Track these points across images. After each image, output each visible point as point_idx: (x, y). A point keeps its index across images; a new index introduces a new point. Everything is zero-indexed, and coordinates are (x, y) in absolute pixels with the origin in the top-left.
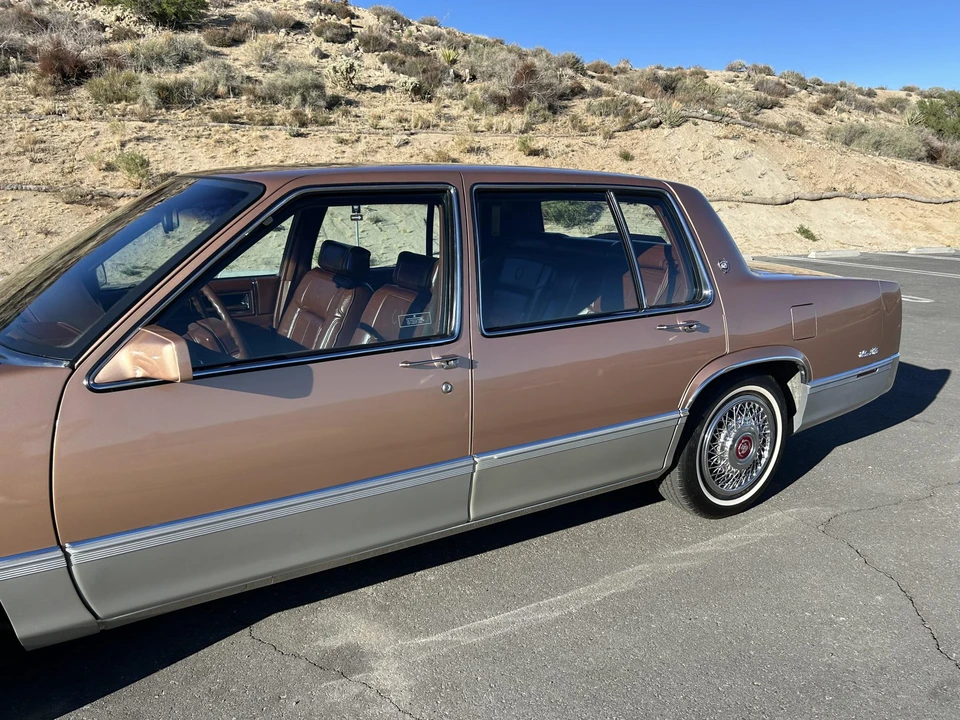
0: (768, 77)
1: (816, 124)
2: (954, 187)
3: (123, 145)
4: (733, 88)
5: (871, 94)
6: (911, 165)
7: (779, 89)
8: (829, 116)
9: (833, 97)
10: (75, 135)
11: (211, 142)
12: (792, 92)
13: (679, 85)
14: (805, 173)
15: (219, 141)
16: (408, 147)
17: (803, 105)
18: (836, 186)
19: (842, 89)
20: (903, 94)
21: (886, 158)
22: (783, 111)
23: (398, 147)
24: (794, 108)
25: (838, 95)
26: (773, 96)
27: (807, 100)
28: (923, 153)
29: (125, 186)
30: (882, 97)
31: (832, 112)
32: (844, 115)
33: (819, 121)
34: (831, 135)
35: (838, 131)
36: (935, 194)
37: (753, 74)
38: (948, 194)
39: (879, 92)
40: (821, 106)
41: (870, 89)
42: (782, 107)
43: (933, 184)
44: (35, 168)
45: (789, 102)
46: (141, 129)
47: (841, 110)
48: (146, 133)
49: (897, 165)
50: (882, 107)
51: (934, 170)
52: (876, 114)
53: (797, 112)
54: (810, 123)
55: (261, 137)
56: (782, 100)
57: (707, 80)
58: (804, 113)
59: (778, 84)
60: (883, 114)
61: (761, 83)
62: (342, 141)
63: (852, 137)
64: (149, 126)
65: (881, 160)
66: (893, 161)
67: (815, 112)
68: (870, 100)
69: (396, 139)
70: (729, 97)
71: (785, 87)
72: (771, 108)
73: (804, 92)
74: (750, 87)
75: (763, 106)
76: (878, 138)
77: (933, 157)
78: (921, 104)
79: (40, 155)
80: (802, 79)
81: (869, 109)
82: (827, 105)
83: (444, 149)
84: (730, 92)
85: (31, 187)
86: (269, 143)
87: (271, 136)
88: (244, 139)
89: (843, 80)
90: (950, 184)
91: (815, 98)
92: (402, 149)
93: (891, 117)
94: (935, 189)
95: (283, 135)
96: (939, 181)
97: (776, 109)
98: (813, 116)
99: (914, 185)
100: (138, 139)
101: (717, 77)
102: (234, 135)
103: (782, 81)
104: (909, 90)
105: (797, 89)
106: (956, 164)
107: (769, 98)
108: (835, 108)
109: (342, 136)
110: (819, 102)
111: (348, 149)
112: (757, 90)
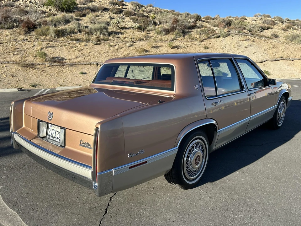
0: (268, 19)
1: (283, 34)
3: (42, 49)
4: (255, 23)
7: (271, 22)
8: (289, 31)
10: (28, 47)
11: (69, 47)
12: (277, 23)
13: (232, 23)
15: (71, 47)
16: (132, 47)
18: (283, 56)
19: (296, 22)
22: (272, 30)
23: (129, 47)
24: (276, 30)
25: (294, 24)
26: (269, 25)
27: (282, 26)
29: (40, 61)
31: (291, 30)
32: (295, 31)
33: (285, 33)
37: (263, 17)
44: (14, 57)
45: (275, 27)
46: (48, 44)
47: (294, 29)
48: (49, 45)
53: (277, 30)
54: (281, 34)
55: (85, 45)
56: (272, 26)
57: (246, 21)
58: (279, 31)
61: (265, 21)
62: (111, 46)
63: (293, 39)
64: (51, 43)
67: (284, 30)
69: (128, 45)
70: (251, 26)
71: (273, 22)
72: (267, 29)
73: (281, 23)
74: (261, 22)
75: (263, 29)
79: (16, 53)
80: (281, 19)
82: (289, 27)
83: (143, 47)
84: (253, 25)
85: (11, 62)
86: (86, 47)
87: (88, 45)
88: (79, 46)
91: (284, 26)
92: (130, 48)
95: (92, 44)
97: (269, 30)
98: (283, 32)
100: (46, 47)
101: (250, 20)
102: (77, 45)
103: (273, 20)
107: (267, 25)
108: (292, 28)
109: (112, 44)
110: (286, 27)
111: (112, 48)
112: (264, 23)
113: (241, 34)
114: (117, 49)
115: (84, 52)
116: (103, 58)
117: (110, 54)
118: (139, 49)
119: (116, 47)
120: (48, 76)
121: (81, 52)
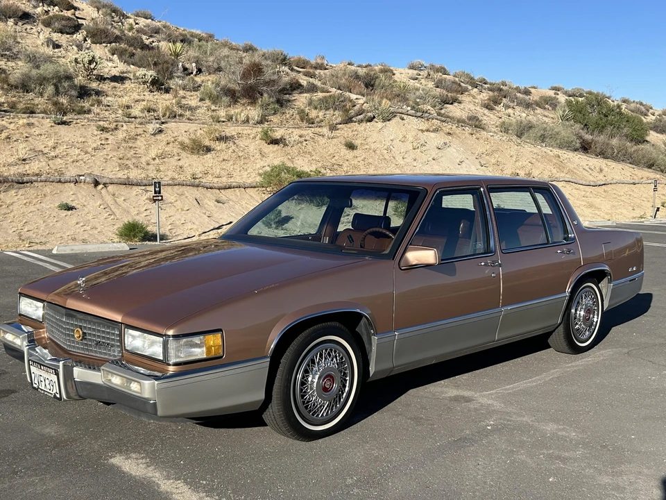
0: (444, 76)
1: (489, 118)
2: (604, 173)
4: (418, 84)
5: (527, 92)
6: (571, 155)
7: (455, 86)
8: (499, 112)
9: (499, 95)
12: (466, 90)
13: (377, 83)
14: (493, 161)
17: (477, 101)
19: (504, 88)
20: (552, 93)
21: (551, 148)
22: (462, 106)
23: (154, 134)
24: (469, 105)
25: (502, 93)
26: (452, 93)
27: (478, 97)
28: (578, 145)
30: (535, 96)
31: (500, 108)
32: (510, 111)
33: (492, 116)
34: (505, 128)
35: (510, 125)
36: (591, 178)
37: (432, 73)
38: (601, 178)
39: (533, 90)
40: (491, 104)
41: (525, 88)
42: (460, 103)
43: (588, 170)
45: (465, 98)
47: (507, 107)
49: (560, 155)
50: (538, 104)
51: (588, 158)
52: (534, 109)
53: (473, 108)
54: (485, 117)
56: (460, 97)
58: (478, 108)
59: (454, 82)
60: (539, 111)
61: (440, 81)
62: (103, 129)
63: (522, 131)
65: (548, 150)
66: (557, 151)
67: (487, 108)
68: (527, 98)
70: (417, 93)
71: (460, 85)
72: (452, 104)
73: (475, 90)
74: (431, 85)
75: (446, 101)
76: (542, 132)
77: (585, 148)
78: (569, 103)
80: (472, 79)
81: (528, 106)
82: (496, 102)
83: (192, 136)
84: (417, 89)
89: (504, 80)
90: (601, 170)
91: (485, 96)
93: (546, 113)
94: (591, 174)
96: (592, 167)
97: (456, 104)
98: (486, 111)
99: (575, 171)
101: (402, 75)
103: (457, 80)
104: (556, 89)
105: (470, 88)
106: (603, 154)
107: (449, 94)
108: (502, 104)
110: (489, 99)
112: (437, 87)
113: (419, 114)
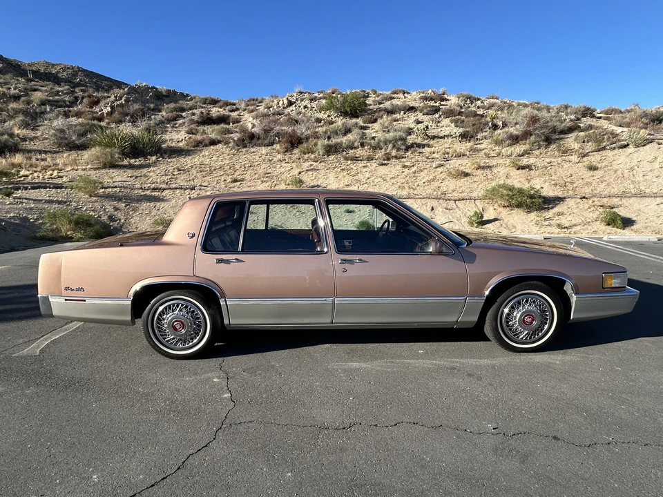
3: (300, 173)
10: (283, 170)
11: (339, 170)
15: (343, 170)
16: (442, 168)
23: (436, 168)
46: (311, 165)
48: (312, 167)
55: (364, 166)
62: (405, 167)
64: (315, 164)
69: (435, 164)
79: (265, 179)
83: (462, 168)
86: (364, 170)
87: (369, 166)
88: (355, 168)
92: (438, 169)
95: (375, 165)
100: (307, 170)
102: (352, 166)
109: (406, 164)
111: (406, 171)
114: (415, 172)
115: (361, 177)
116: (387, 186)
117: (401, 180)
118: (453, 173)
119: (414, 169)
120: (298, 214)
121: (355, 178)
